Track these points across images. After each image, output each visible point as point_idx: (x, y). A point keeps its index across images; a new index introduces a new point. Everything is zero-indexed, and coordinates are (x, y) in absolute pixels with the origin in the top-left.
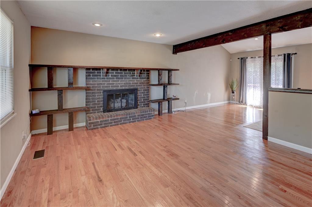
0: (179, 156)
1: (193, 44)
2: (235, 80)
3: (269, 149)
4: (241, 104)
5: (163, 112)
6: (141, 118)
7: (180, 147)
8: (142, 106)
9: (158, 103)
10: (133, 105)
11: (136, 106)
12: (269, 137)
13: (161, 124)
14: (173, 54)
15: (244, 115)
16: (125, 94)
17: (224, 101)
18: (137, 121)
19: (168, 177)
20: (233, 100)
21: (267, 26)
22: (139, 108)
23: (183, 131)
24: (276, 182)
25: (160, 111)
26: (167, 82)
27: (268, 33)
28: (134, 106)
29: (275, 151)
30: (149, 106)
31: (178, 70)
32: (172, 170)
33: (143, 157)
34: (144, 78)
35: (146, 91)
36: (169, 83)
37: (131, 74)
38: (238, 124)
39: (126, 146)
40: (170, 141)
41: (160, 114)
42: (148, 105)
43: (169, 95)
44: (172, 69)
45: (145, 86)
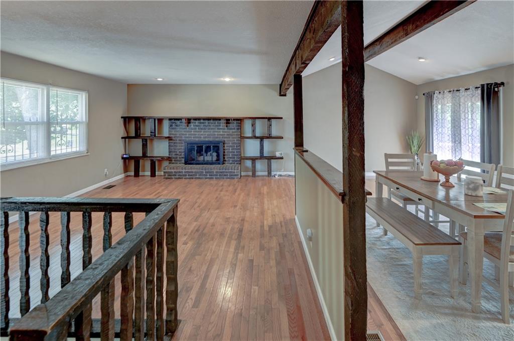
6: (220, 175)
8: (231, 162)
11: (221, 162)
14: (280, 95)
18: (215, 178)
25: (253, 171)
31: (281, 118)
34: (233, 129)
35: (236, 145)
37: (216, 124)
42: (239, 162)
44: (273, 117)
45: (234, 138)
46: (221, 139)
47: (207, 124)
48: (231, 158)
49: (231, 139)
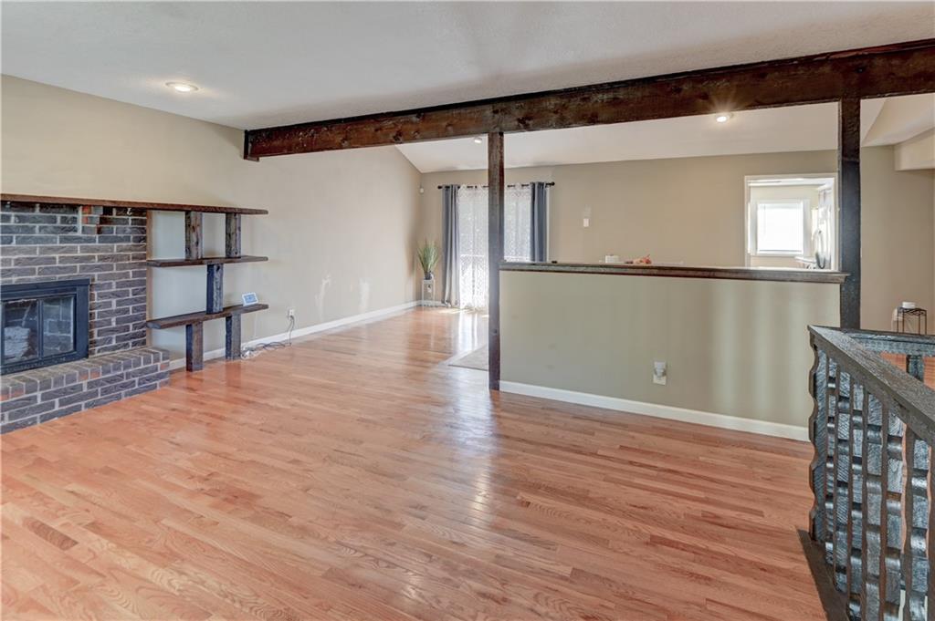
0: (259, 497)
1: (313, 136)
2: (433, 244)
3: (503, 410)
4: (447, 307)
5: (207, 356)
6: (105, 391)
7: (265, 465)
8: (114, 343)
9: (184, 327)
10: (66, 346)
11: (82, 349)
12: (501, 382)
13: (193, 401)
14: (245, 157)
15: (453, 337)
16: (24, 304)
17: (406, 302)
18: (87, 406)
19: (212, 581)
20: (427, 296)
21: (496, 112)
22: (97, 355)
23: (278, 409)
24: (511, 489)
25: (194, 354)
26: (221, 251)
27: (498, 130)
28: (72, 349)
29: (512, 412)
30: (144, 343)
31: (266, 212)
32: (229, 550)
33: (104, 541)
34: (121, 240)
35: (130, 289)
36: (232, 256)
37: (55, 222)
38: (437, 360)
39: (18, 522)
40: (226, 453)
41: (194, 366)
42: (140, 339)
43: (230, 296)
44: (241, 209)
45: (124, 267)
46: (78, 274)
47: (12, 222)
48: (113, 331)
49: (115, 271)
